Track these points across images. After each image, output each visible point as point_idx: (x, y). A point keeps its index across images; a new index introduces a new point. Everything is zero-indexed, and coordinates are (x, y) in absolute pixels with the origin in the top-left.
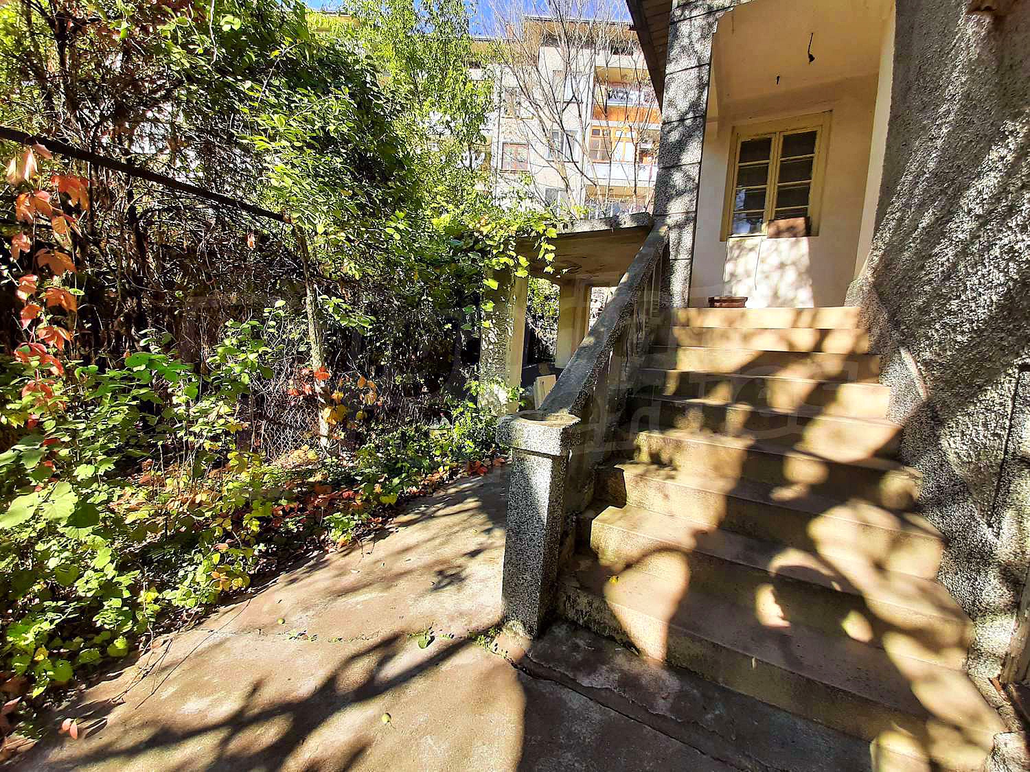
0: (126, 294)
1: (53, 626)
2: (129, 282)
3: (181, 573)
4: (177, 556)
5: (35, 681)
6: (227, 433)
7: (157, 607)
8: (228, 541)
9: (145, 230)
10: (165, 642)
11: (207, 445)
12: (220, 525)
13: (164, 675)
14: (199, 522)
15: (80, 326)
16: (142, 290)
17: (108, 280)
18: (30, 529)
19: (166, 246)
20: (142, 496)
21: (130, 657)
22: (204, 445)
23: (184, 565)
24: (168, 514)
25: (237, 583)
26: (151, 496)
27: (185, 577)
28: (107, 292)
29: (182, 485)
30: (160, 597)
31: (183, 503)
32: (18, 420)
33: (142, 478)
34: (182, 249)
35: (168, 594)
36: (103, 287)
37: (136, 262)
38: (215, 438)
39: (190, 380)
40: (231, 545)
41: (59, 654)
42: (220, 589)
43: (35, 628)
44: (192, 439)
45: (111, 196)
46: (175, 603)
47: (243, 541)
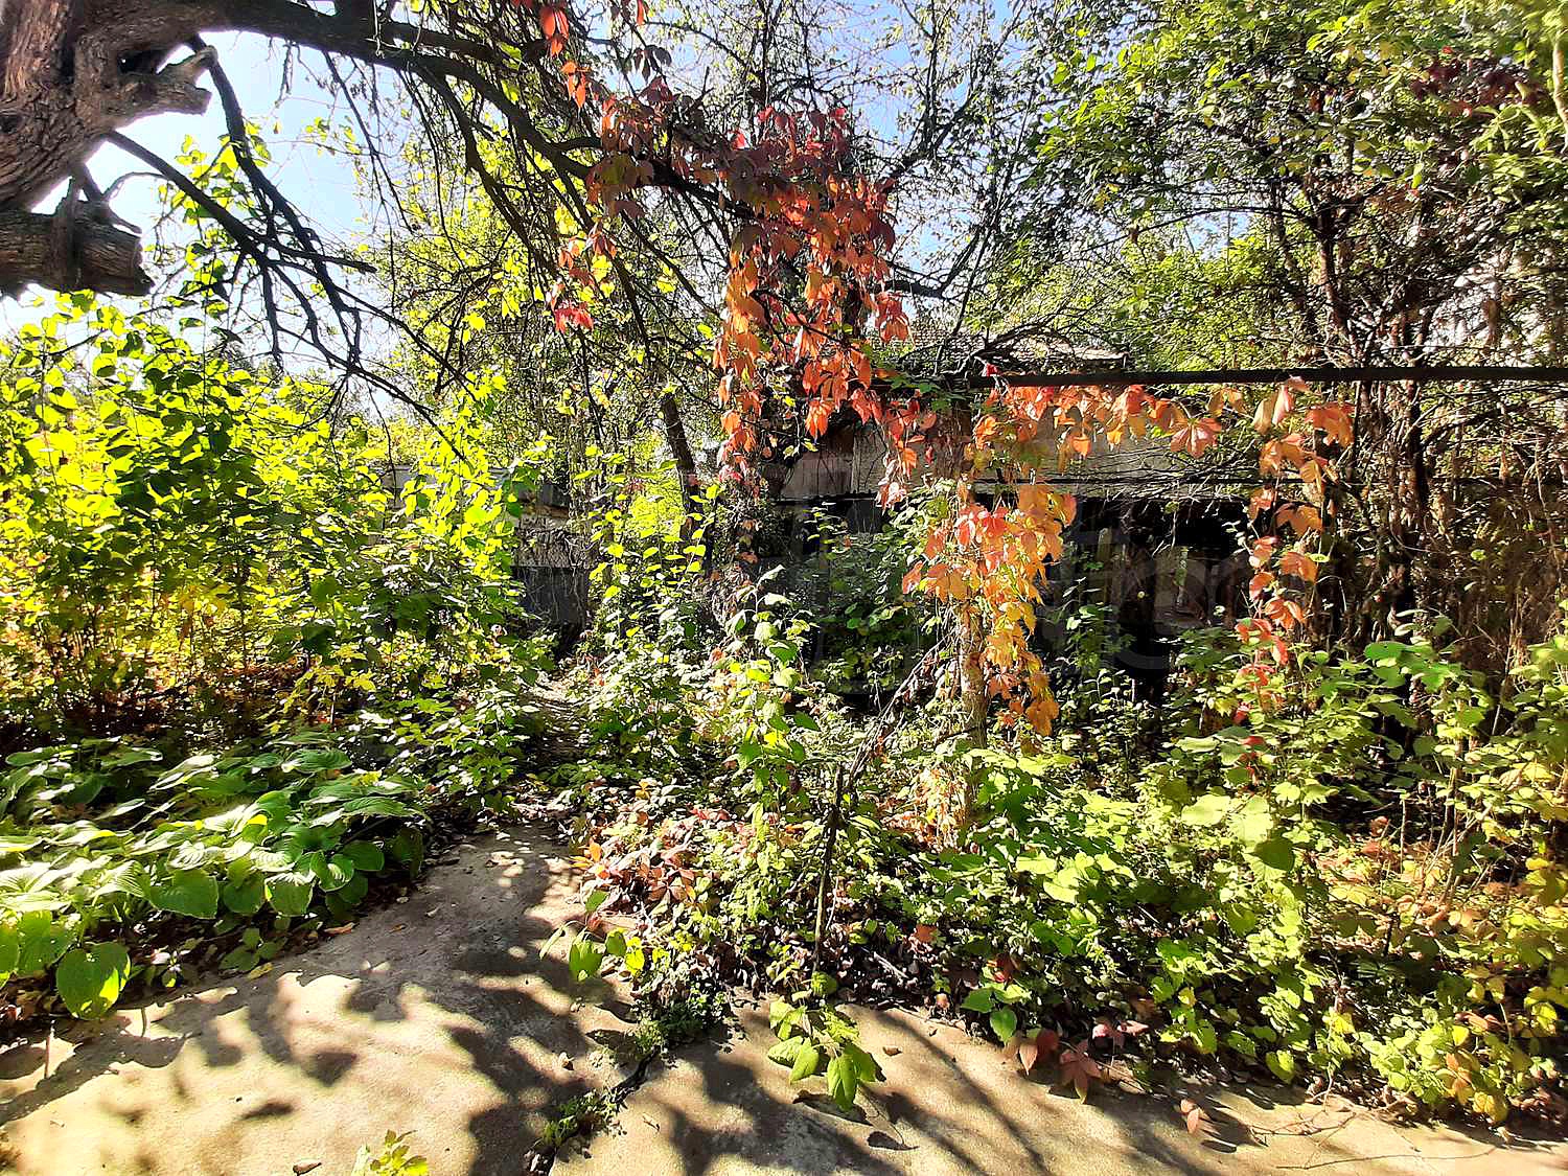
0: (1389, 560)
1: (1209, 973)
2: (1394, 543)
3: (1396, 1021)
4: (1396, 992)
5: (1170, 1023)
6: (1534, 819)
7: (1347, 1048)
8: (1488, 1017)
9: (1432, 460)
10: (1345, 1110)
11: (1490, 828)
12: (1482, 981)
13: (1329, 1157)
14: (1447, 959)
15: (1318, 606)
16: (1414, 553)
17: (1365, 544)
18: (1213, 840)
19: (1467, 482)
20: (1362, 869)
21: (1291, 1090)
22: (1484, 826)
23: (1405, 1011)
24: (1395, 918)
25: (1482, 1103)
26: (1376, 877)
27: (1401, 1033)
28: (1362, 561)
29: (1430, 882)
30: (1355, 1036)
31: (1427, 913)
32: (1225, 705)
33: (1367, 845)
34: (1498, 482)
35: (1367, 1040)
36: (1357, 552)
37: (1411, 512)
38: (1509, 821)
39: (1475, 702)
40: (1493, 1029)
41: (1207, 1015)
42: (1452, 1092)
43: (1190, 960)
44: (1461, 806)
45: (1386, 421)
46: (1376, 1064)
47: (1518, 1036)
